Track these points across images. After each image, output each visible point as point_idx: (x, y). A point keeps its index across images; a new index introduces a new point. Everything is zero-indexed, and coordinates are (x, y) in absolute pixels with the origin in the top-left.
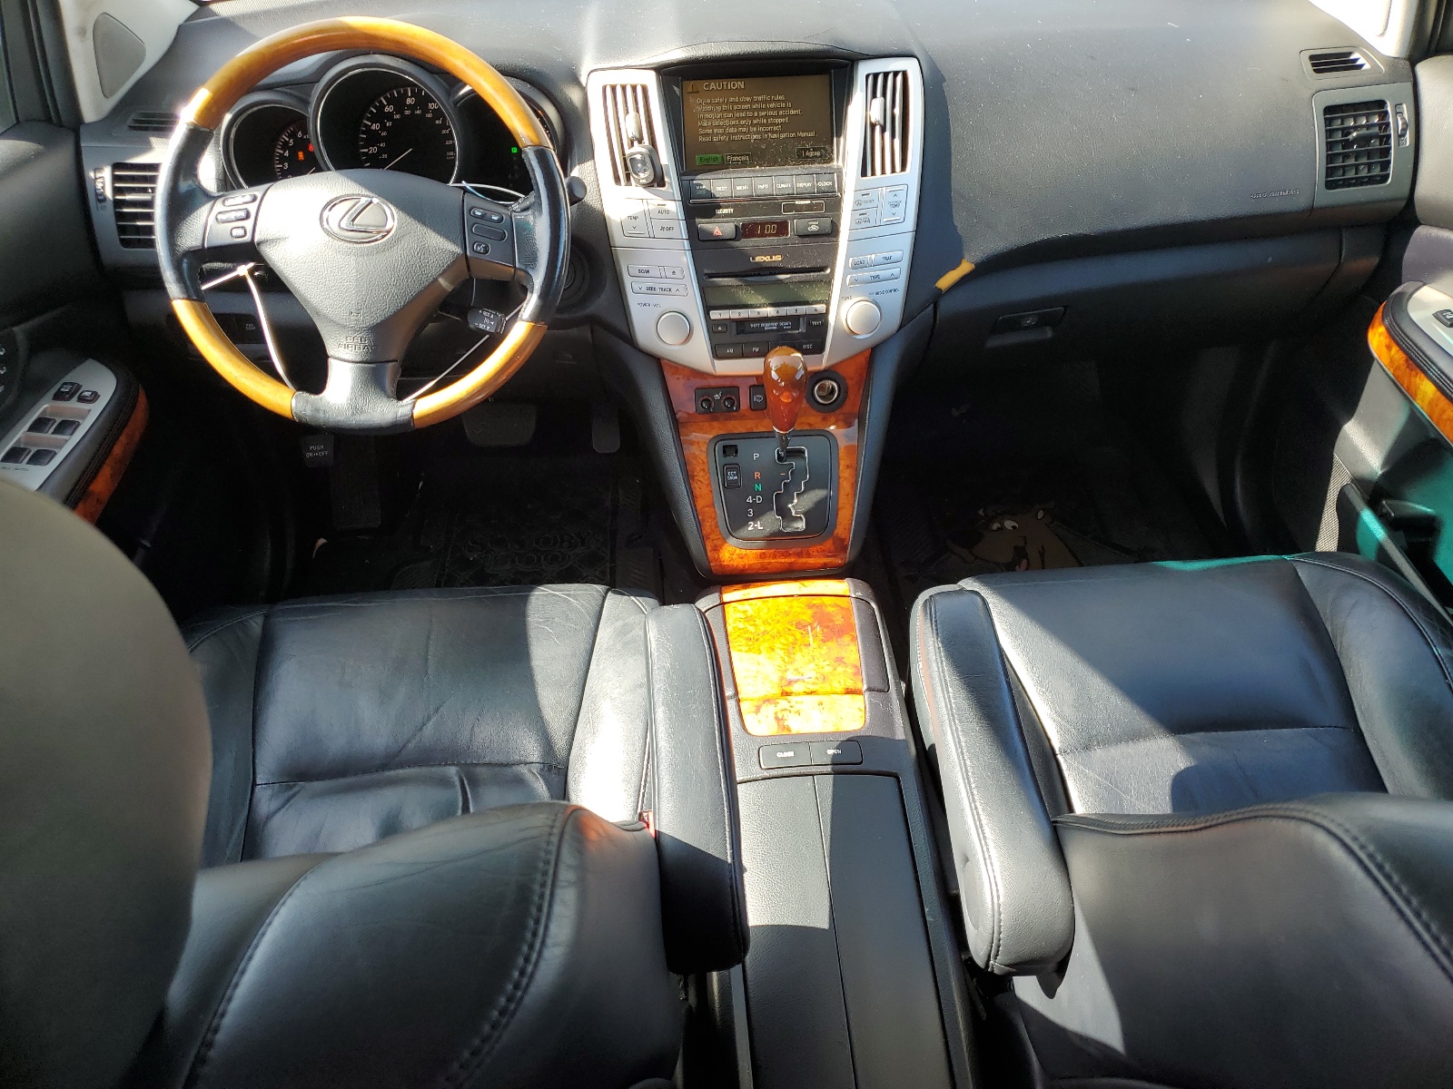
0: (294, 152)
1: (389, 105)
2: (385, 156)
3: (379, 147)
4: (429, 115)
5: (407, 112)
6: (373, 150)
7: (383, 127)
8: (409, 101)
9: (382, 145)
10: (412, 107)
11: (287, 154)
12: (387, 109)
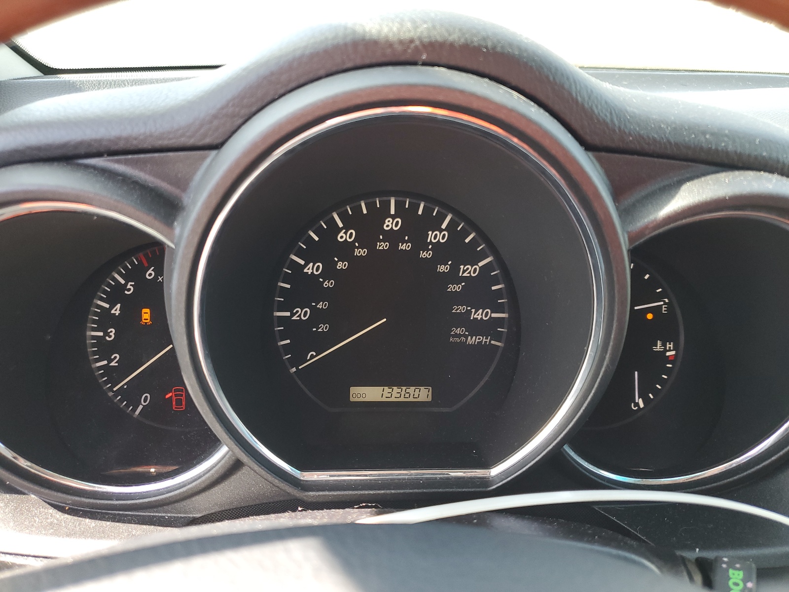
0: (132, 307)
1: (347, 228)
2: (323, 328)
3: (314, 310)
4: (424, 255)
5: (383, 246)
6: (302, 314)
7: (330, 271)
8: (389, 224)
9: (320, 306)
10: (391, 236)
11: (116, 310)
12: (342, 237)
